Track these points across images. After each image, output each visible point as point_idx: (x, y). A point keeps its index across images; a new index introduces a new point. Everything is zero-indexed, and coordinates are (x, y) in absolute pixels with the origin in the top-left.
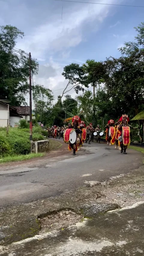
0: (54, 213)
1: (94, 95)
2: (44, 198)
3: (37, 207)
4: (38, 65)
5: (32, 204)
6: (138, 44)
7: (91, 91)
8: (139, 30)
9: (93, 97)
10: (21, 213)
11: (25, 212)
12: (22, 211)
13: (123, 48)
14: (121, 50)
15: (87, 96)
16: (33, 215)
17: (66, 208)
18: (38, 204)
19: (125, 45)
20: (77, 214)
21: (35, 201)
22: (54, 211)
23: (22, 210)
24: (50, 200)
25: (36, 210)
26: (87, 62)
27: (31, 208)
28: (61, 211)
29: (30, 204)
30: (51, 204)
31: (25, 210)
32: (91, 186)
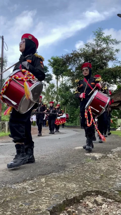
0: (74, 203)
1: (57, 87)
2: (43, 175)
3: (38, 192)
4: (6, 62)
5: (25, 185)
6: (95, 45)
7: (54, 84)
8: (96, 34)
9: (56, 89)
10: (10, 204)
11: (18, 204)
12: (11, 201)
13: (82, 49)
14: (81, 50)
15: (51, 88)
16: (39, 210)
17: (92, 191)
18: (38, 185)
19: (85, 46)
20: (116, 201)
21: (29, 180)
22: (74, 198)
23: (11, 199)
24: (54, 178)
25: (40, 197)
26: (52, 59)
27: (27, 193)
28: (84, 197)
29: (22, 185)
30: (61, 184)
31: (18, 199)
32: (97, 158)
